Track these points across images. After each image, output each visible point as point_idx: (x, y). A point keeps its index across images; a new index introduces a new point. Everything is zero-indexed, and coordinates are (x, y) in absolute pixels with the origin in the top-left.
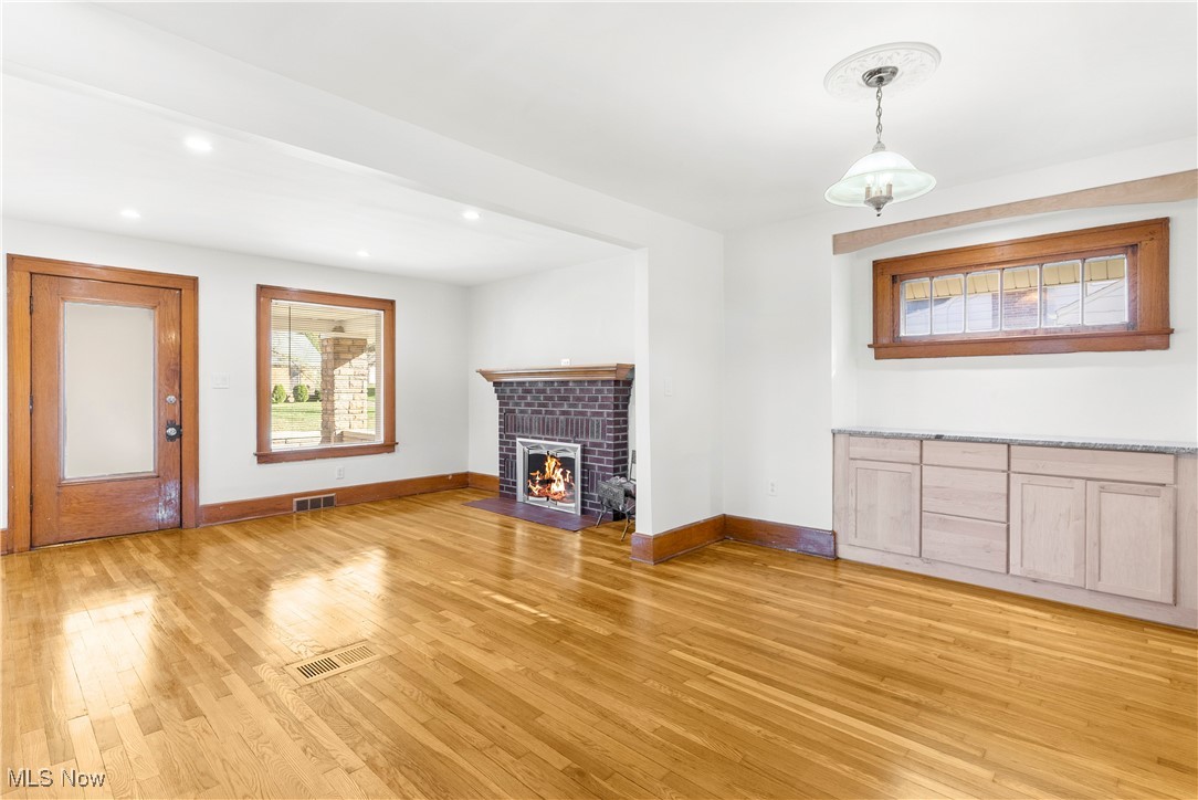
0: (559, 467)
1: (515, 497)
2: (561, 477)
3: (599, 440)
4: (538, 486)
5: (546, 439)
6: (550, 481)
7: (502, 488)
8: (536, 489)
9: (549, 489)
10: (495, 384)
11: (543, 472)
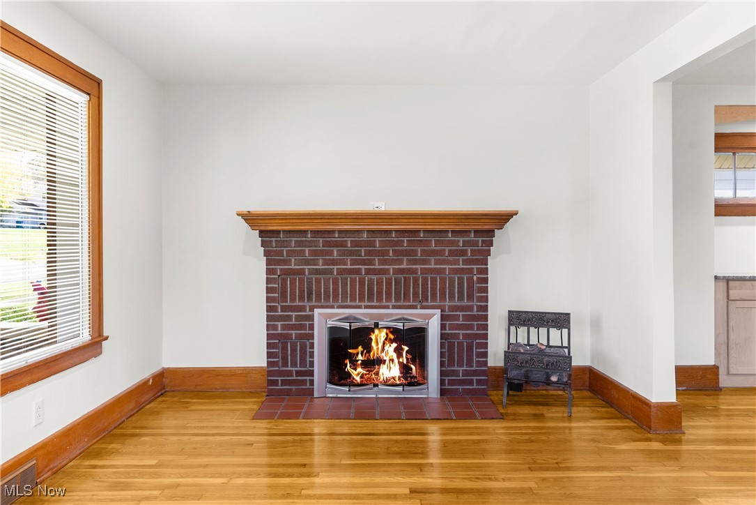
0: (391, 341)
1: (311, 392)
2: (394, 356)
3: (465, 303)
4: (360, 370)
5: (367, 307)
6: (380, 361)
7: (275, 383)
8: (357, 373)
9: (377, 374)
10: (263, 233)
11: (368, 348)
